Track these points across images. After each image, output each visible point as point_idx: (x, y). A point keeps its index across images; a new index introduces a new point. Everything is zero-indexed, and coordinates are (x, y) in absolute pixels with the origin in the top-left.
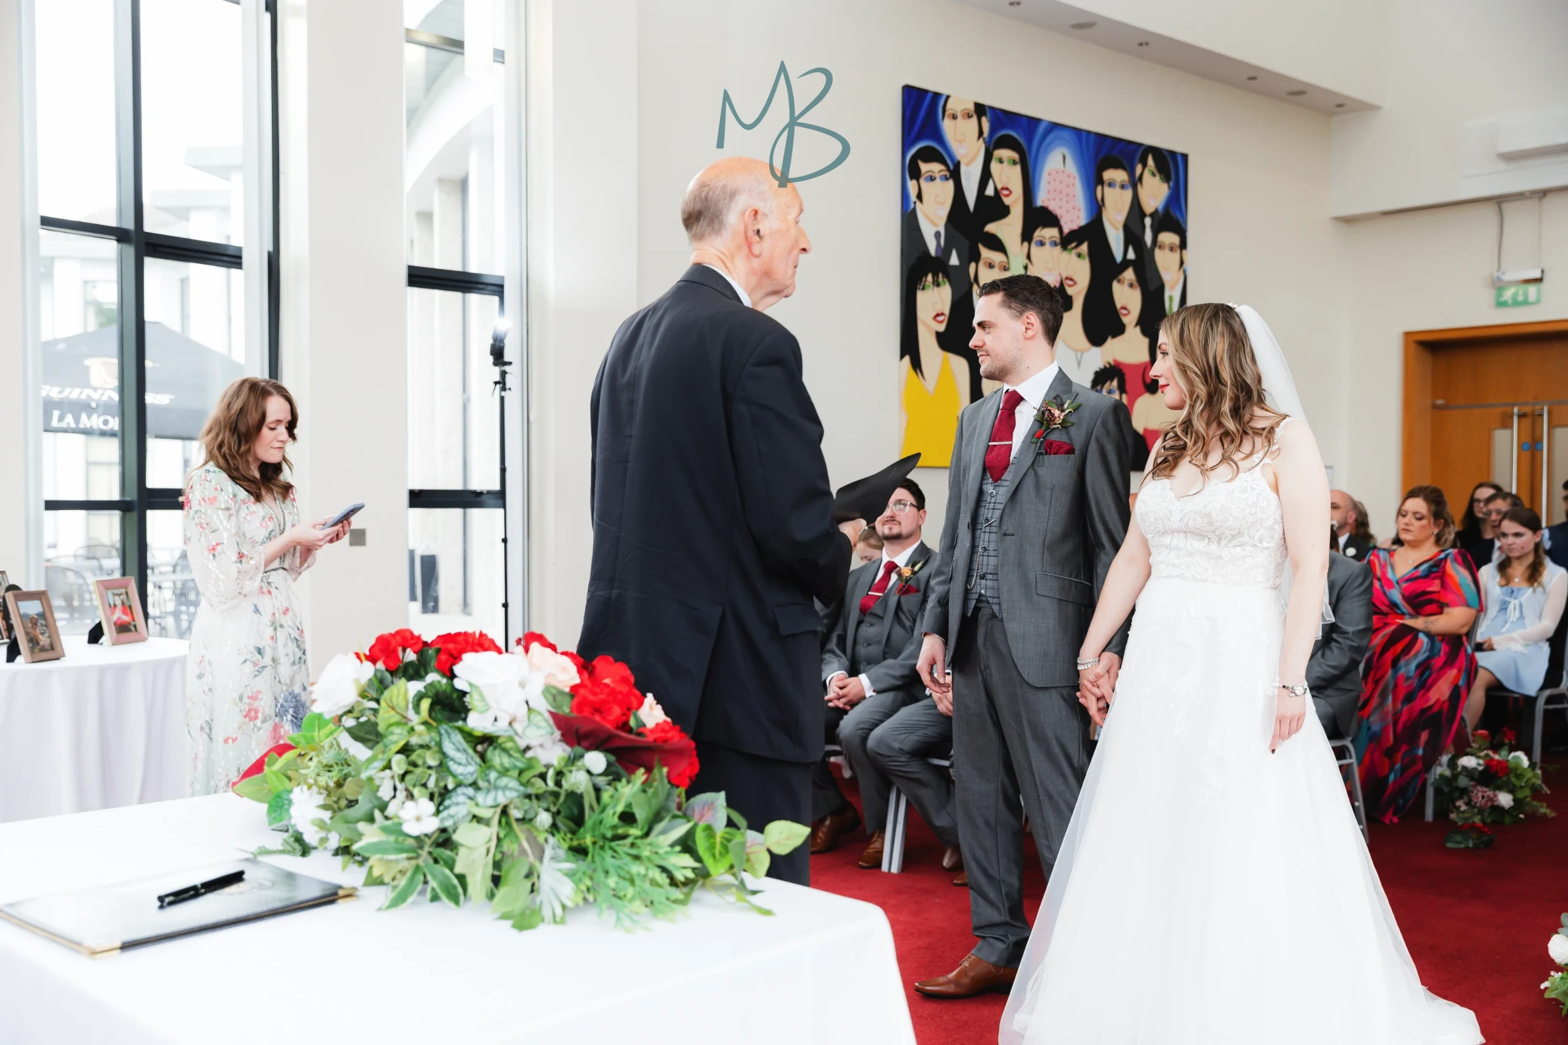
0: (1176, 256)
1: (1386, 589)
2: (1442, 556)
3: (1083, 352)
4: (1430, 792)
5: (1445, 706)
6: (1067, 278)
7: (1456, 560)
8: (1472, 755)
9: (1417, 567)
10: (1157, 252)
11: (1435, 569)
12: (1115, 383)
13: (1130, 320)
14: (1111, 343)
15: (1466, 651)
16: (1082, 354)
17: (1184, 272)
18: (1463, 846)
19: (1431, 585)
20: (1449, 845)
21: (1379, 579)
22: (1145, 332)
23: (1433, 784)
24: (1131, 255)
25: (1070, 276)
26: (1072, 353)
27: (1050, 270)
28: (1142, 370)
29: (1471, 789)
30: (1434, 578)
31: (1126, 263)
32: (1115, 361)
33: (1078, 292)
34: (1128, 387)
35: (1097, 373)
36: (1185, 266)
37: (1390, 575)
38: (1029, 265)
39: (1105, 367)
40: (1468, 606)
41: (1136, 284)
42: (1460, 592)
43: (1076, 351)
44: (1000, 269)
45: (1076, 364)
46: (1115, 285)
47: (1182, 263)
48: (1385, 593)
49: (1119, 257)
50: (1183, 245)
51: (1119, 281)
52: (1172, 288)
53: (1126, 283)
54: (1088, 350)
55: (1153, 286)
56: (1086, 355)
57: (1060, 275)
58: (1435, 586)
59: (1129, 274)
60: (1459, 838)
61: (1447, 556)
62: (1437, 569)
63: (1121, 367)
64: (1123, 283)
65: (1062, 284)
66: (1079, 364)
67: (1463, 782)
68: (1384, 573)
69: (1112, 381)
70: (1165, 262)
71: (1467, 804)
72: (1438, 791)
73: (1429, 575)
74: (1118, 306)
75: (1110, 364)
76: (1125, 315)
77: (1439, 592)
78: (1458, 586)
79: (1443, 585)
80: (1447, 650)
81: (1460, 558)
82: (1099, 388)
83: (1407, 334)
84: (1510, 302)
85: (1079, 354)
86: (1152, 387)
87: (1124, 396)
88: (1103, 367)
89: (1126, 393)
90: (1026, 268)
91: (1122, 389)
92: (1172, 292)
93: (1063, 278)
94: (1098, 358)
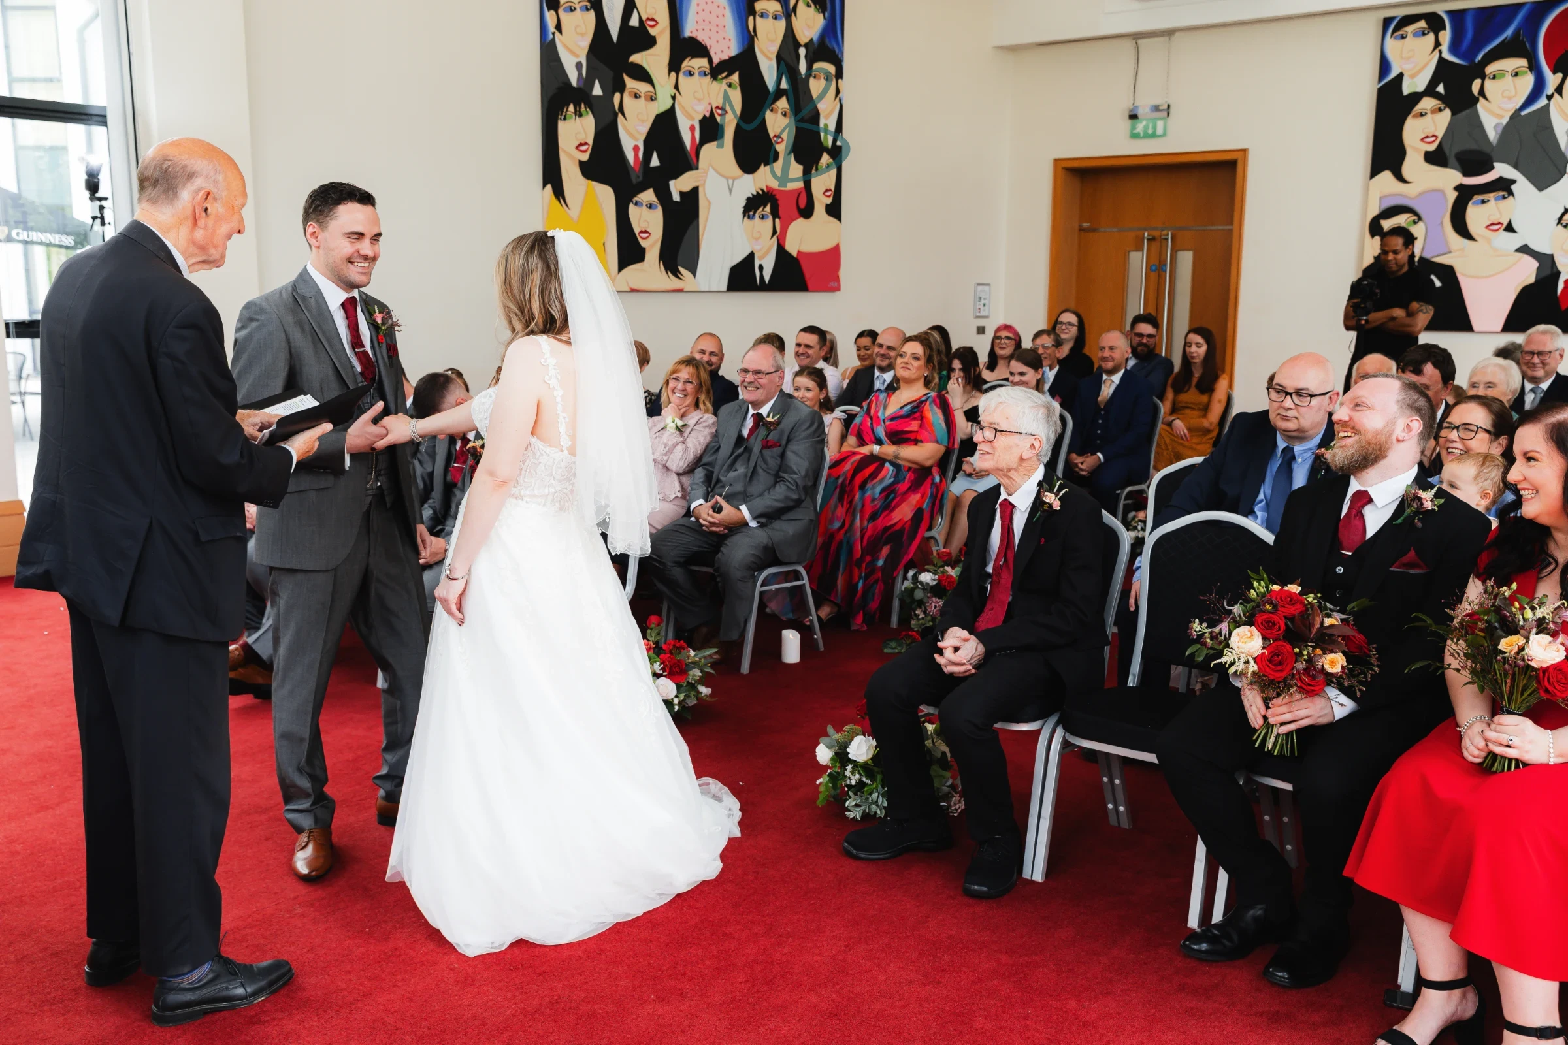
0: (831, 85)
1: (875, 425)
2: (924, 398)
3: (734, 179)
4: (896, 604)
5: (907, 527)
6: (718, 109)
7: (934, 401)
8: (929, 571)
9: (902, 408)
10: (812, 80)
11: (915, 410)
12: (768, 209)
13: (783, 147)
14: (764, 170)
15: (933, 479)
16: (733, 181)
17: (840, 100)
18: (897, 651)
19: (909, 425)
20: (886, 651)
21: (871, 418)
22: (801, 159)
23: (897, 597)
24: (785, 84)
25: (721, 106)
26: (724, 180)
27: (699, 100)
28: (797, 195)
29: (925, 600)
30: (915, 419)
31: (779, 92)
32: (767, 187)
33: (729, 121)
34: (781, 213)
35: (748, 199)
36: (840, 95)
37: (880, 414)
38: (678, 96)
39: (758, 193)
40: (937, 442)
41: (789, 112)
42: (932, 431)
43: (727, 178)
44: (646, 99)
45: (727, 191)
46: (768, 114)
47: (838, 92)
48: (873, 430)
49: (772, 87)
50: (839, 74)
51: (772, 110)
52: (827, 117)
53: (780, 111)
54: (742, 176)
55: (806, 115)
56: (736, 182)
57: (710, 104)
58: (914, 426)
59: (783, 103)
60: (893, 644)
61: (928, 399)
62: (916, 410)
63: (774, 193)
64: (777, 112)
65: (712, 112)
66: (731, 191)
67: (919, 594)
68: (877, 412)
69: (765, 206)
70: (820, 90)
71: (925, 612)
72: (902, 601)
73: (910, 416)
74: (771, 134)
75: (762, 190)
76: (778, 143)
77: (917, 432)
78: (931, 425)
79: (921, 426)
80: (913, 478)
81: (938, 401)
82: (751, 213)
83: (1056, 161)
84: (1142, 135)
85: (730, 181)
86: (807, 212)
87: (777, 221)
88: (755, 193)
89: (779, 218)
90: (674, 98)
91: (775, 214)
92: (828, 121)
93: (714, 107)
94: (750, 185)
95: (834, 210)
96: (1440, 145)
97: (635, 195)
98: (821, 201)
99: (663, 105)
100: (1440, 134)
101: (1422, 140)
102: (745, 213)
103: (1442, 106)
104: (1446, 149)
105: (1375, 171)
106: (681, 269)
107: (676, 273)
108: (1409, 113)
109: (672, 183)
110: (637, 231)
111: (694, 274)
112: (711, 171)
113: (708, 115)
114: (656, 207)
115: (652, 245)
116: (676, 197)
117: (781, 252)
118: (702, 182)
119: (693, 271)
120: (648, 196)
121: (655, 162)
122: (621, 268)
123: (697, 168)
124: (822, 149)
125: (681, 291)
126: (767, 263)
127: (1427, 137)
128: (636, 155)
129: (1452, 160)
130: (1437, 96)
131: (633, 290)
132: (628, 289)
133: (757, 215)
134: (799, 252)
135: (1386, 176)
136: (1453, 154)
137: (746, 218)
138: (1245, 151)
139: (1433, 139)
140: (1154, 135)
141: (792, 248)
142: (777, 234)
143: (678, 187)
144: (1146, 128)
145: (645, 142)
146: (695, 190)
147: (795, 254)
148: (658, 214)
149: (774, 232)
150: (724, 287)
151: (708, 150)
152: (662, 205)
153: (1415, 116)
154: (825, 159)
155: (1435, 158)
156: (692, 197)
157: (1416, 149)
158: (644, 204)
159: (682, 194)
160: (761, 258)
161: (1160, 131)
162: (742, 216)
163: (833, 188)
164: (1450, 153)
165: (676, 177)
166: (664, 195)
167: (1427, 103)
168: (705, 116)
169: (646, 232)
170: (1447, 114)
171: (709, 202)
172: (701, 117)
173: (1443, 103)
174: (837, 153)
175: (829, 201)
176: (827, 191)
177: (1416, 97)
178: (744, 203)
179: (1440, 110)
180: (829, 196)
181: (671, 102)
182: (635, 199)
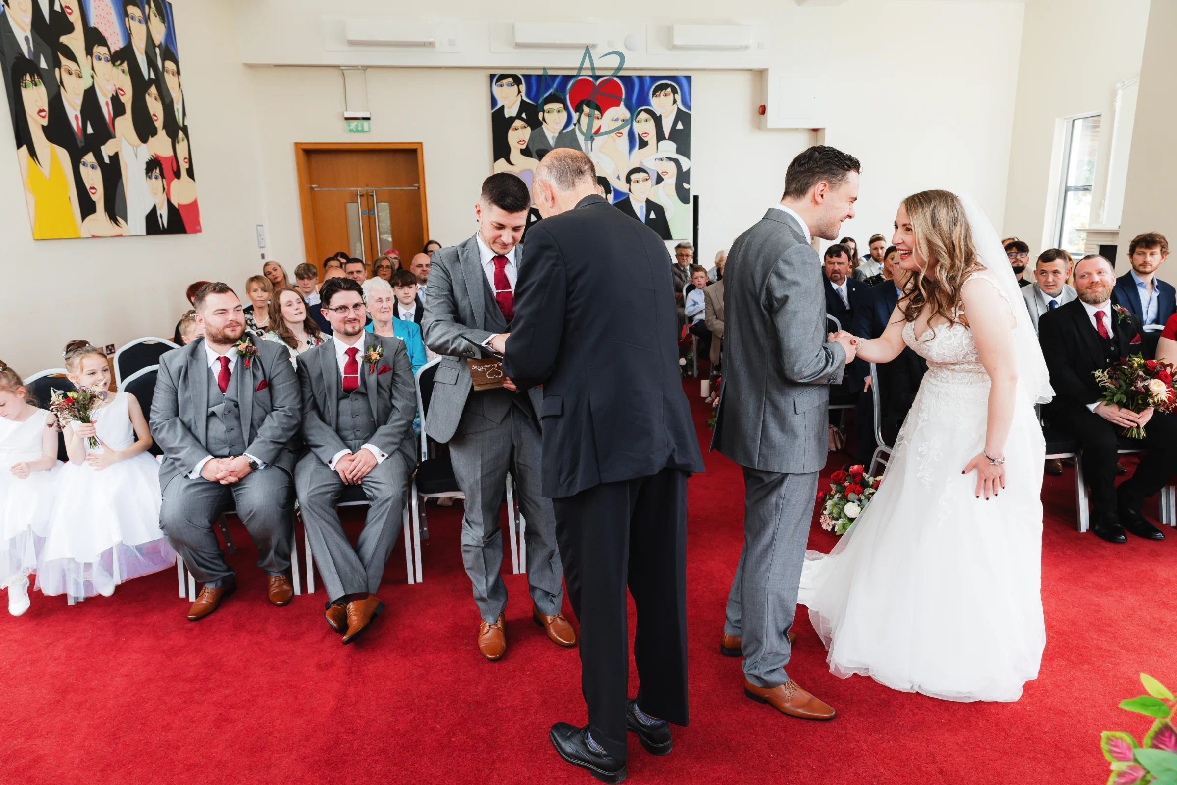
0: (175, 79)
6: (119, 89)
10: (166, 74)
12: (158, 171)
13: (159, 123)
14: (151, 141)
16: (137, 148)
17: (182, 92)
22: (169, 134)
24: (153, 76)
25: (121, 88)
26: (131, 147)
27: (108, 81)
28: (170, 161)
31: (151, 82)
33: (127, 99)
34: (165, 174)
35: (147, 163)
36: (181, 87)
38: (94, 75)
41: (158, 97)
43: (133, 146)
44: (77, 76)
45: (135, 157)
46: (147, 96)
47: (180, 85)
49: (146, 78)
50: (178, 73)
51: (149, 94)
52: (177, 104)
53: (153, 96)
54: (140, 145)
55: (167, 101)
56: (139, 149)
57: (114, 85)
59: (153, 90)
63: (160, 159)
64: (151, 96)
65: (117, 93)
66: (136, 155)
69: (156, 169)
70: (170, 81)
74: (152, 114)
75: (154, 157)
76: (156, 120)
82: (150, 174)
83: (296, 144)
84: (355, 130)
85: (135, 148)
86: (178, 175)
87: (164, 180)
88: (150, 159)
89: (165, 178)
90: (92, 77)
91: (163, 177)
92: (178, 107)
93: (117, 87)
94: (146, 152)
95: (190, 173)
96: (527, 146)
97: (82, 158)
98: (184, 166)
99: (86, 83)
100: (527, 140)
101: (518, 142)
102: (147, 173)
103: (526, 125)
104: (530, 148)
105: (496, 159)
106: (118, 218)
107: (116, 222)
108: (510, 128)
109: (102, 148)
110: (88, 187)
111: (126, 221)
112: (123, 140)
113: (115, 94)
114: (96, 169)
115: (98, 197)
116: (107, 160)
117: (170, 205)
118: (119, 148)
119: (125, 219)
120: (89, 158)
121: (90, 130)
122: (83, 218)
123: (115, 137)
124: (179, 127)
125: (121, 236)
126: (163, 212)
127: (520, 141)
128: (78, 123)
129: (534, 154)
130: (522, 119)
131: (94, 237)
132: (90, 236)
133: (153, 176)
134: (179, 204)
135: (502, 161)
136: (534, 151)
137: (148, 178)
138: (421, 143)
139: (523, 142)
140: (363, 131)
141: (175, 202)
142: (166, 191)
143: (107, 150)
144: (357, 126)
145: (82, 112)
146: (117, 154)
147: (176, 205)
148: (98, 172)
149: (164, 189)
150: (144, 233)
151: (119, 121)
152: (99, 166)
153: (513, 130)
154: (181, 134)
155: (526, 152)
156: (115, 158)
157: (516, 147)
158: (89, 165)
159: (110, 157)
160: (160, 210)
161: (366, 128)
162: (145, 176)
163: (188, 157)
164: (533, 150)
165: (104, 144)
166: (99, 157)
167: (518, 123)
168: (113, 95)
169: (93, 188)
170: (529, 129)
171: (126, 164)
172: (111, 96)
173: (526, 123)
174: (185, 130)
175: (187, 166)
176: (185, 158)
177: (512, 120)
178: (144, 166)
179: (525, 127)
180: (186, 163)
181: (92, 80)
182: (83, 160)
